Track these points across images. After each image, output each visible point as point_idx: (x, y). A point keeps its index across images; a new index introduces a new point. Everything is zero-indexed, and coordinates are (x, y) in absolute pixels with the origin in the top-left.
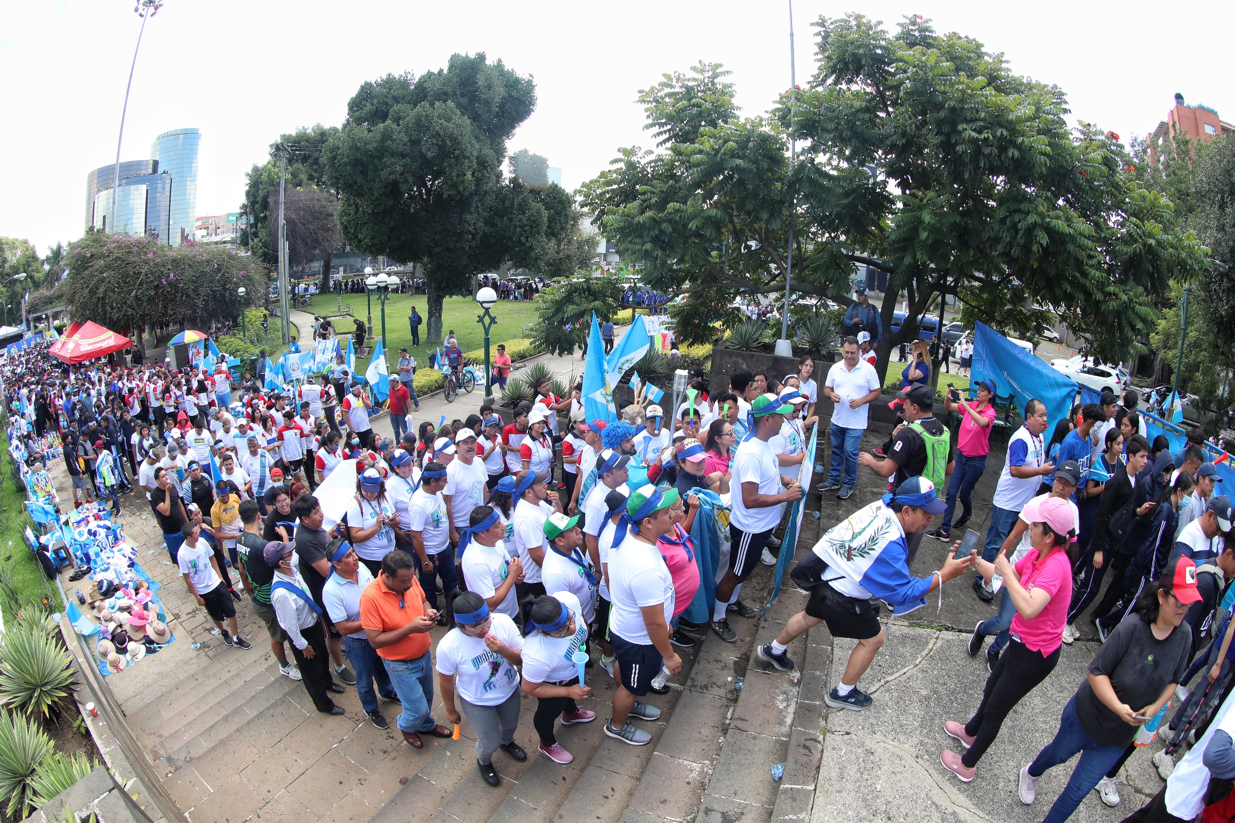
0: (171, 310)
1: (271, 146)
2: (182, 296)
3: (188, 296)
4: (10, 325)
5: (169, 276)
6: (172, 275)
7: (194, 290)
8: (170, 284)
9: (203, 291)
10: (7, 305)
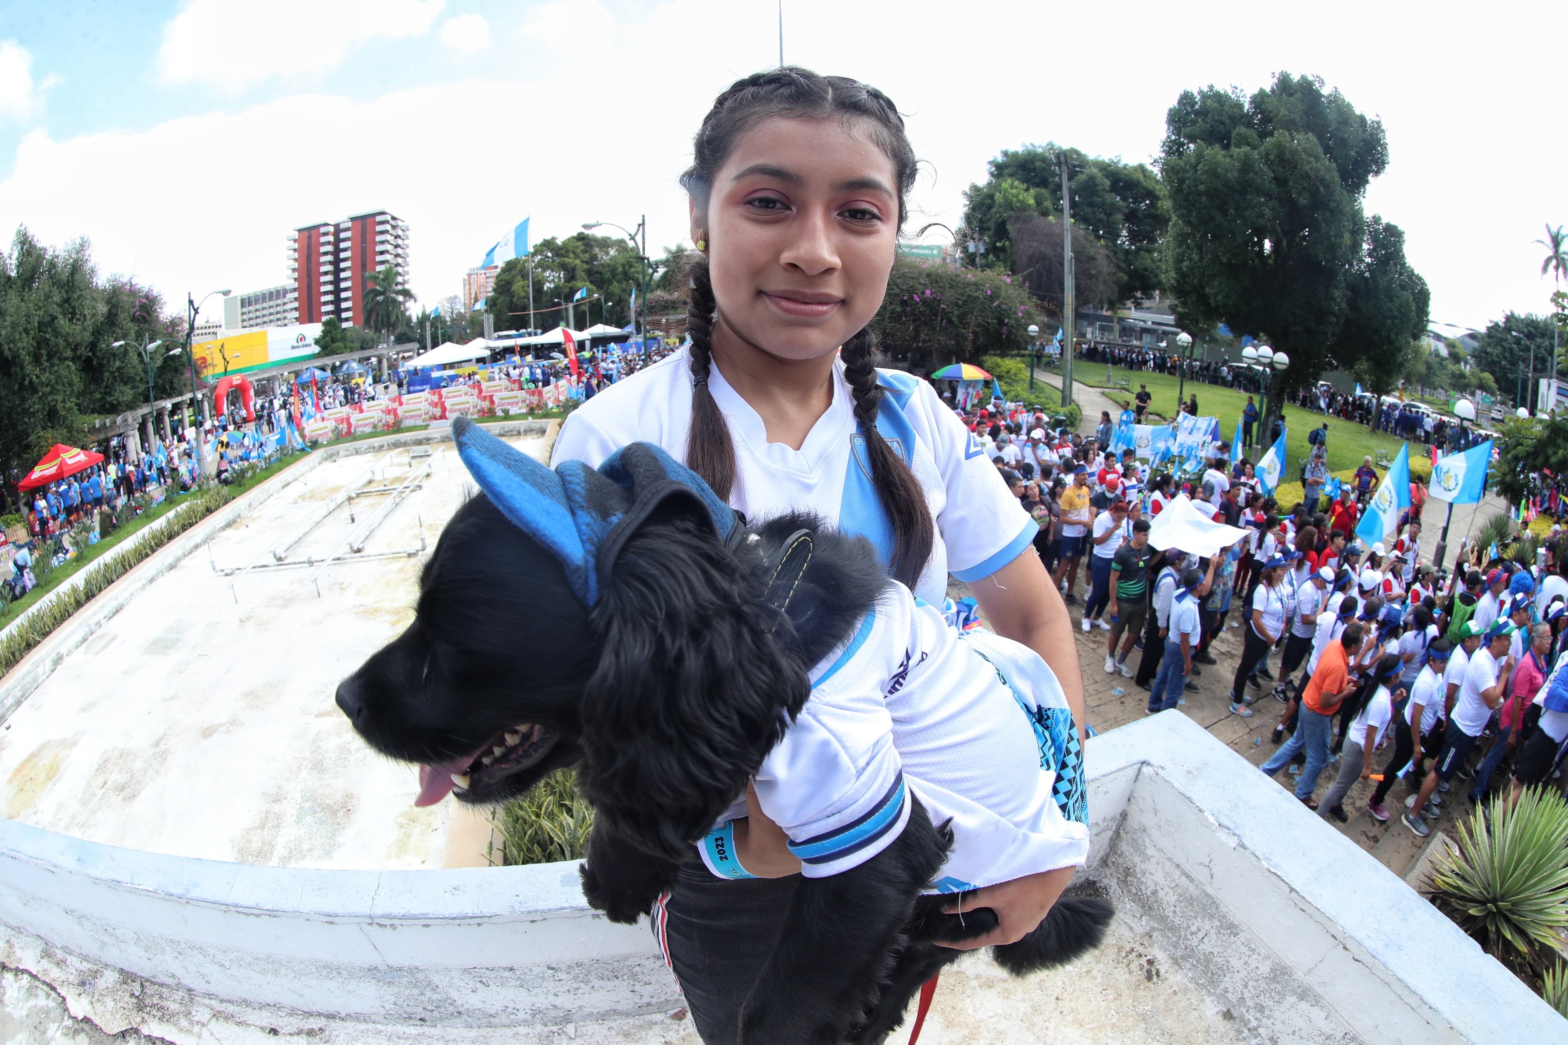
0: (926, 335)
1: (990, 163)
2: (942, 320)
3: (950, 321)
4: (606, 324)
5: (923, 293)
6: (928, 292)
7: (958, 316)
8: (924, 302)
9: (972, 319)
10: (606, 302)
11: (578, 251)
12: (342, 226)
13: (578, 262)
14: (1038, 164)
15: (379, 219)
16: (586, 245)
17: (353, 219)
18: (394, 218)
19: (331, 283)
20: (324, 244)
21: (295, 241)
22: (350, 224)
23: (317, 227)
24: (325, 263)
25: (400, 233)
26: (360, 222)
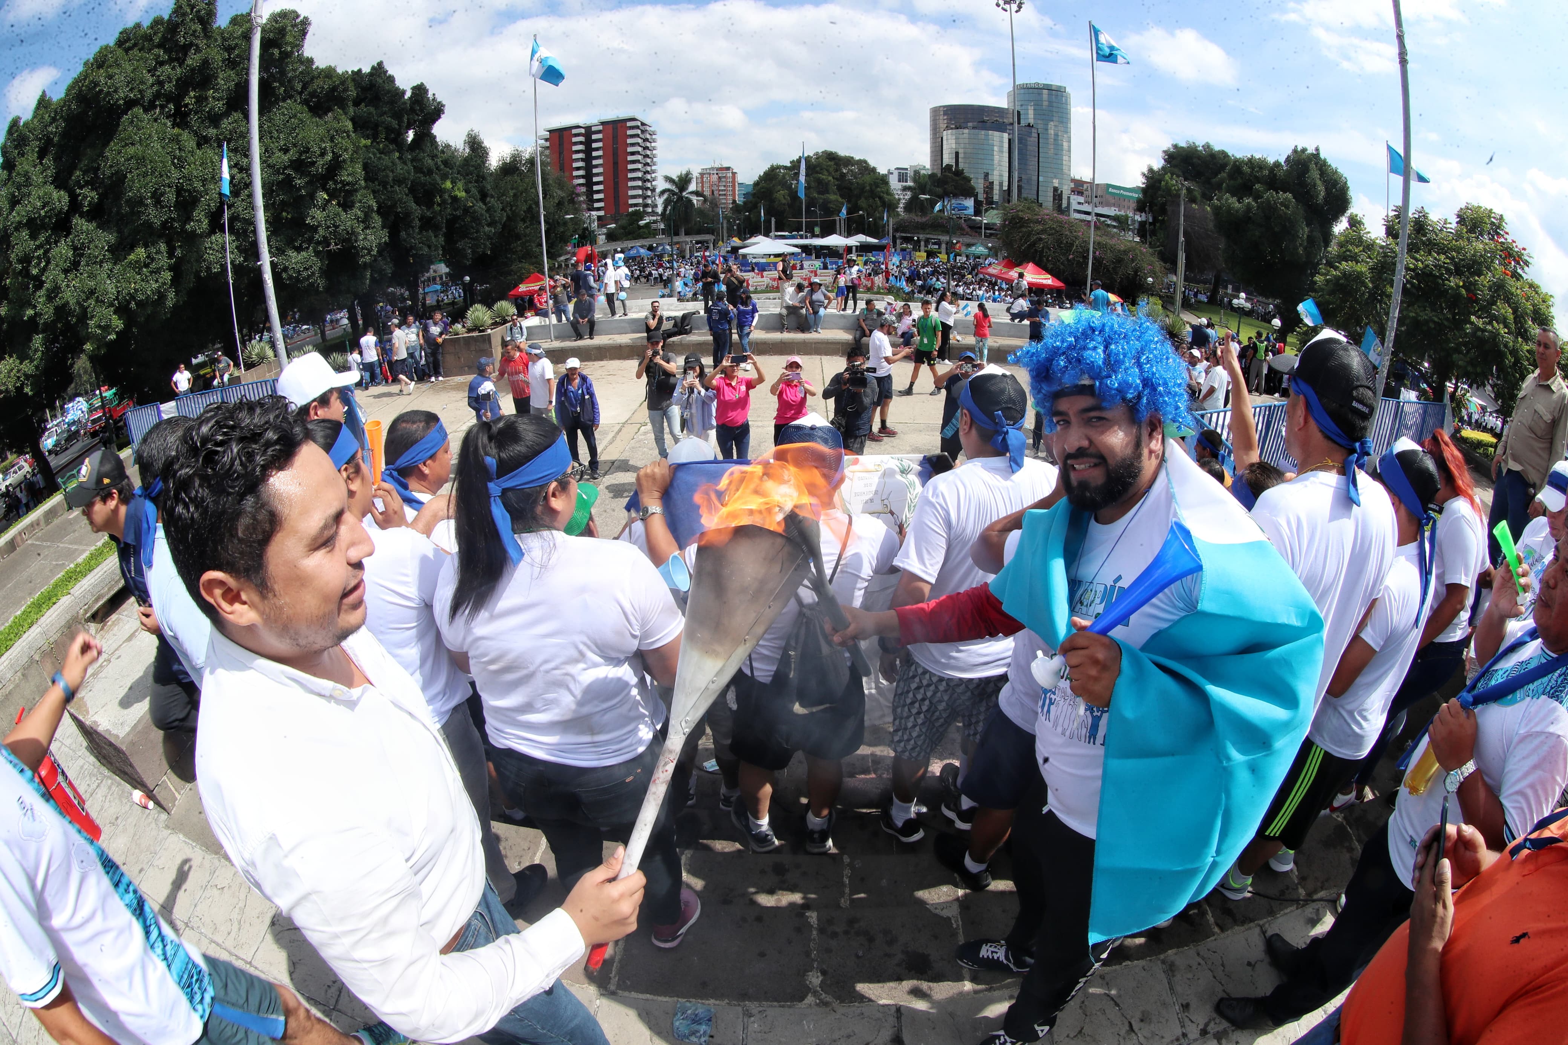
4: (867, 235)
11: (831, 170)
12: (594, 129)
13: (830, 178)
14: (1195, 160)
15: (629, 124)
16: (836, 164)
17: (603, 123)
18: (643, 124)
19: (582, 177)
20: (576, 143)
21: (546, 140)
22: (601, 128)
23: (570, 128)
24: (577, 160)
25: (648, 136)
26: (611, 126)
